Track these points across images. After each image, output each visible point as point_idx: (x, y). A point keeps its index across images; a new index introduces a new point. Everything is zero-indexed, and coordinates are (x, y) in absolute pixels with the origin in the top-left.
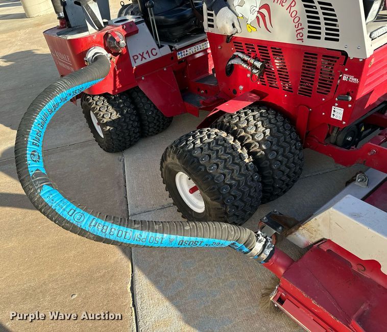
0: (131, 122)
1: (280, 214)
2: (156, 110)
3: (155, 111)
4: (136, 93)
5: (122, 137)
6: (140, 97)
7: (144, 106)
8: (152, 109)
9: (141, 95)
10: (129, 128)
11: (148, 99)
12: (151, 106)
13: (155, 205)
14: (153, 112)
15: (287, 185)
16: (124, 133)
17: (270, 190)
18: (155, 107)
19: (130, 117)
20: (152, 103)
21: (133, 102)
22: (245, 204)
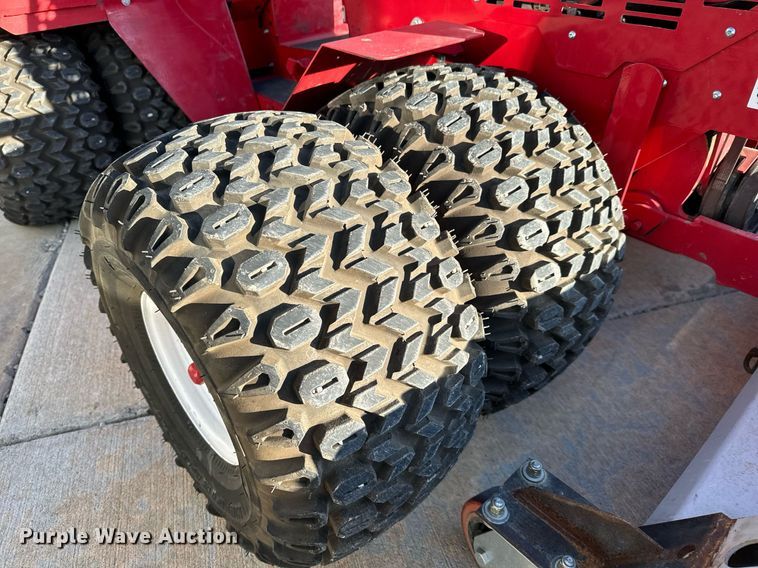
0: (82, 134)
1: (555, 481)
2: (170, 109)
3: (167, 111)
4: (108, 50)
5: (50, 177)
6: (119, 64)
7: (130, 90)
8: (156, 102)
9: (120, 57)
10: (74, 150)
11: (145, 72)
12: (153, 92)
13: (105, 405)
14: (160, 113)
15: (580, 324)
16: (57, 165)
17: (512, 373)
18: (165, 97)
19: (78, 116)
20: (158, 85)
21: (96, 76)
22: (420, 450)
